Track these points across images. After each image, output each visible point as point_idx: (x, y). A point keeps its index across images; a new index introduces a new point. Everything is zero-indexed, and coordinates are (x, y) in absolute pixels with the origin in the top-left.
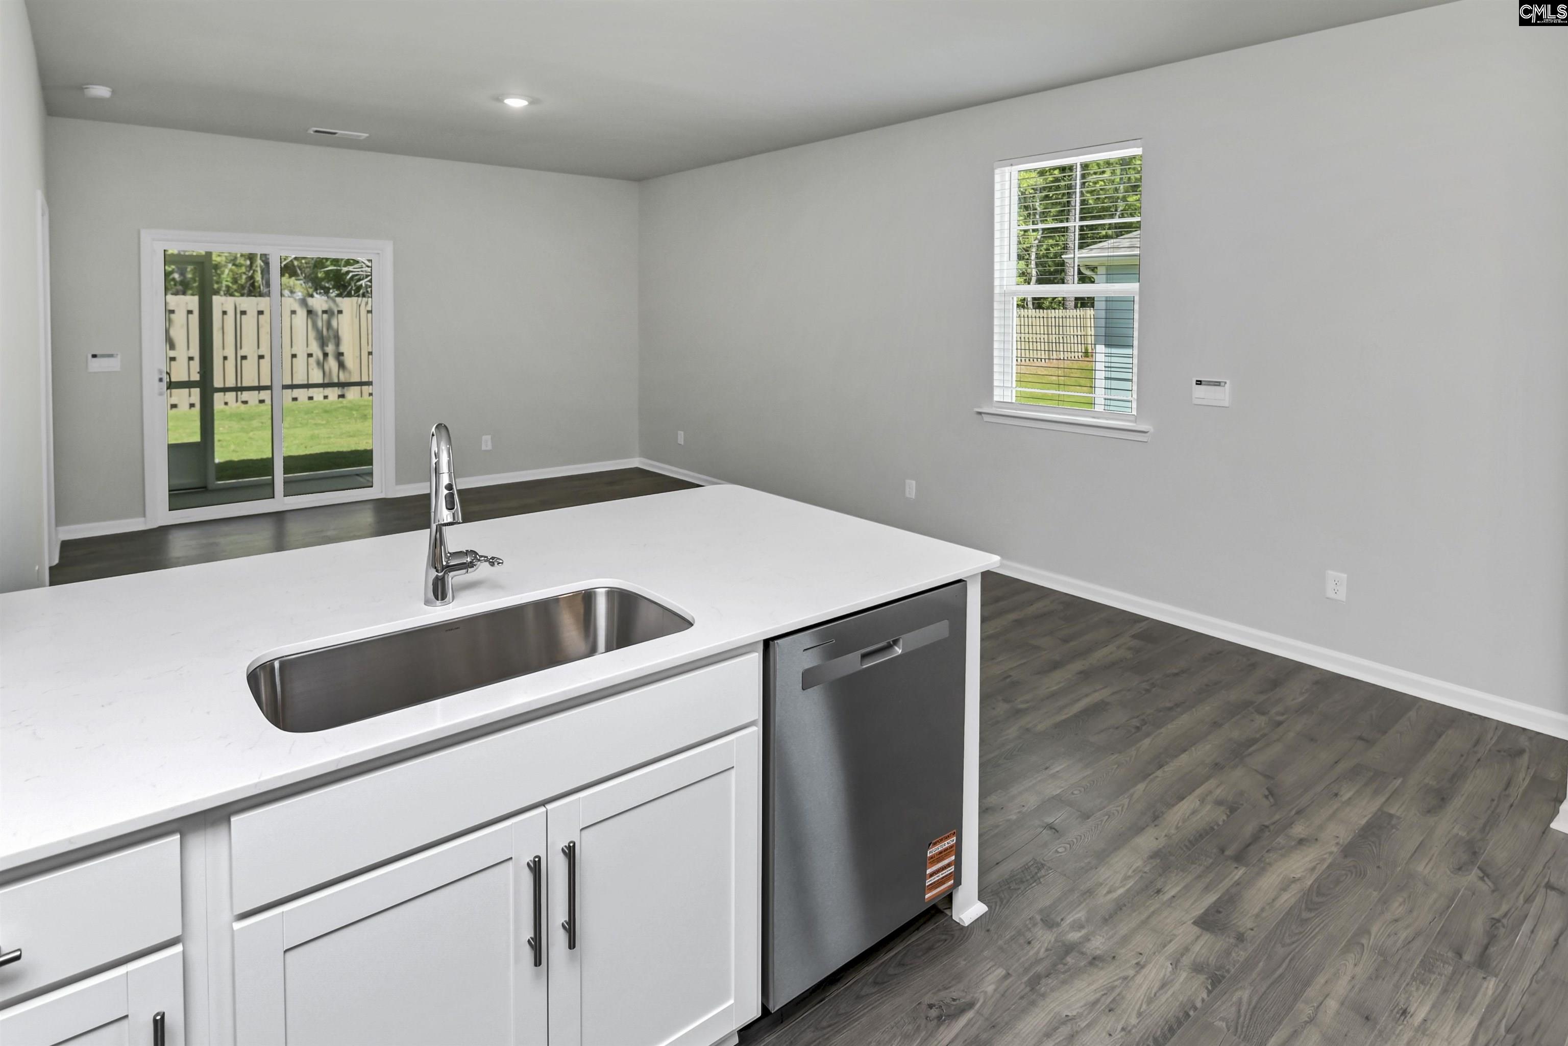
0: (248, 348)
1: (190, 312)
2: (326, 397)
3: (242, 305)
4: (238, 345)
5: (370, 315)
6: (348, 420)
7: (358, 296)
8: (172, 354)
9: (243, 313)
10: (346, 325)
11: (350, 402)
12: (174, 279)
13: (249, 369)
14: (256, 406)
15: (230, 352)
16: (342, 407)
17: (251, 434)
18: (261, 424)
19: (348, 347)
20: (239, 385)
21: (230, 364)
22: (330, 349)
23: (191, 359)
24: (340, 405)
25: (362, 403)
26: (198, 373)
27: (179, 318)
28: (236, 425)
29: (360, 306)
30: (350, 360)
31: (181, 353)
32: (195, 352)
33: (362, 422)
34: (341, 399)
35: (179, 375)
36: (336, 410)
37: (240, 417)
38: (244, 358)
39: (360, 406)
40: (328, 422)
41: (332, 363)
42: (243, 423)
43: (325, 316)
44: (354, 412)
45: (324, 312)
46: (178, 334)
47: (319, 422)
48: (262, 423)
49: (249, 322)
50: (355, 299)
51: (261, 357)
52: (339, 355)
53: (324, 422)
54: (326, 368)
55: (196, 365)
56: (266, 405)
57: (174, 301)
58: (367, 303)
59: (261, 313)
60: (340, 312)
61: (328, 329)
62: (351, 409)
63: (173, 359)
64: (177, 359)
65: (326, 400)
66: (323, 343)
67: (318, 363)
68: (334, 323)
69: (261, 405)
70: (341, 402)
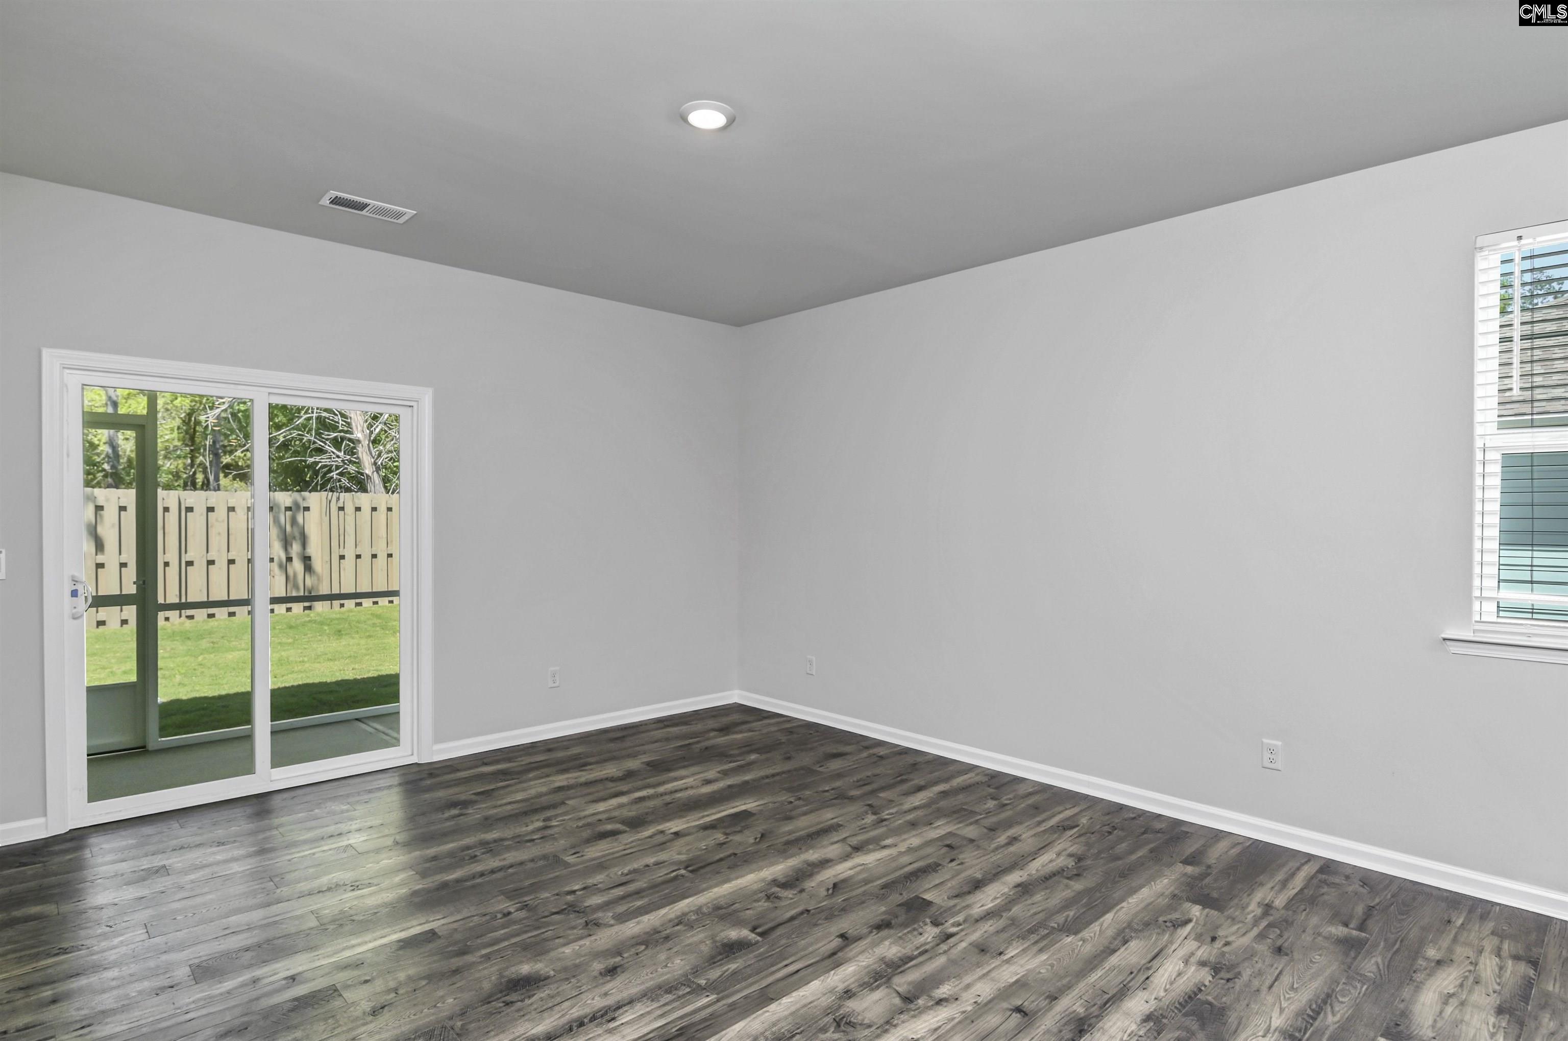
0: (195, 552)
1: (123, 509)
2: (289, 610)
3: (187, 501)
4: (182, 547)
5: (341, 513)
6: (320, 638)
7: (326, 490)
8: (100, 559)
9: (190, 509)
10: (313, 524)
11: (318, 614)
12: (104, 470)
13: (196, 576)
14: (204, 621)
15: (171, 555)
16: (310, 621)
17: (200, 658)
18: (212, 645)
19: (315, 549)
20: (183, 600)
21: (173, 571)
22: (296, 548)
23: (123, 565)
24: (308, 619)
25: (334, 616)
26: (134, 583)
27: (110, 514)
28: (181, 647)
29: (330, 502)
30: (318, 564)
31: (110, 557)
32: (130, 555)
33: (337, 639)
34: (307, 612)
35: (110, 588)
36: (304, 624)
37: (185, 636)
38: (190, 563)
39: (332, 620)
40: (295, 640)
41: (297, 566)
42: (189, 643)
43: (288, 513)
44: (326, 628)
45: (288, 509)
46: (108, 533)
47: (284, 640)
48: (213, 643)
49: (196, 521)
50: (324, 494)
51: (211, 563)
52: (307, 560)
53: (290, 640)
54: (290, 572)
55: (131, 573)
56: (217, 620)
57: (102, 494)
58: (338, 499)
59: (210, 509)
60: (307, 509)
61: (292, 525)
62: (322, 623)
63: (100, 566)
64: (106, 566)
65: (289, 613)
66: (286, 543)
67: (280, 566)
68: (300, 519)
69: (210, 620)
70: (308, 616)
